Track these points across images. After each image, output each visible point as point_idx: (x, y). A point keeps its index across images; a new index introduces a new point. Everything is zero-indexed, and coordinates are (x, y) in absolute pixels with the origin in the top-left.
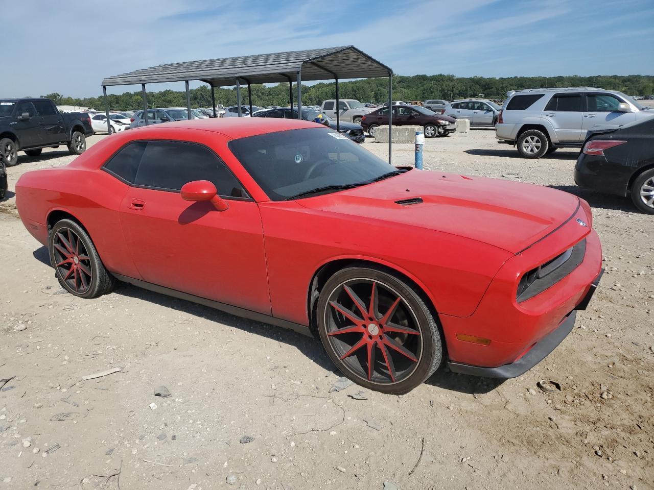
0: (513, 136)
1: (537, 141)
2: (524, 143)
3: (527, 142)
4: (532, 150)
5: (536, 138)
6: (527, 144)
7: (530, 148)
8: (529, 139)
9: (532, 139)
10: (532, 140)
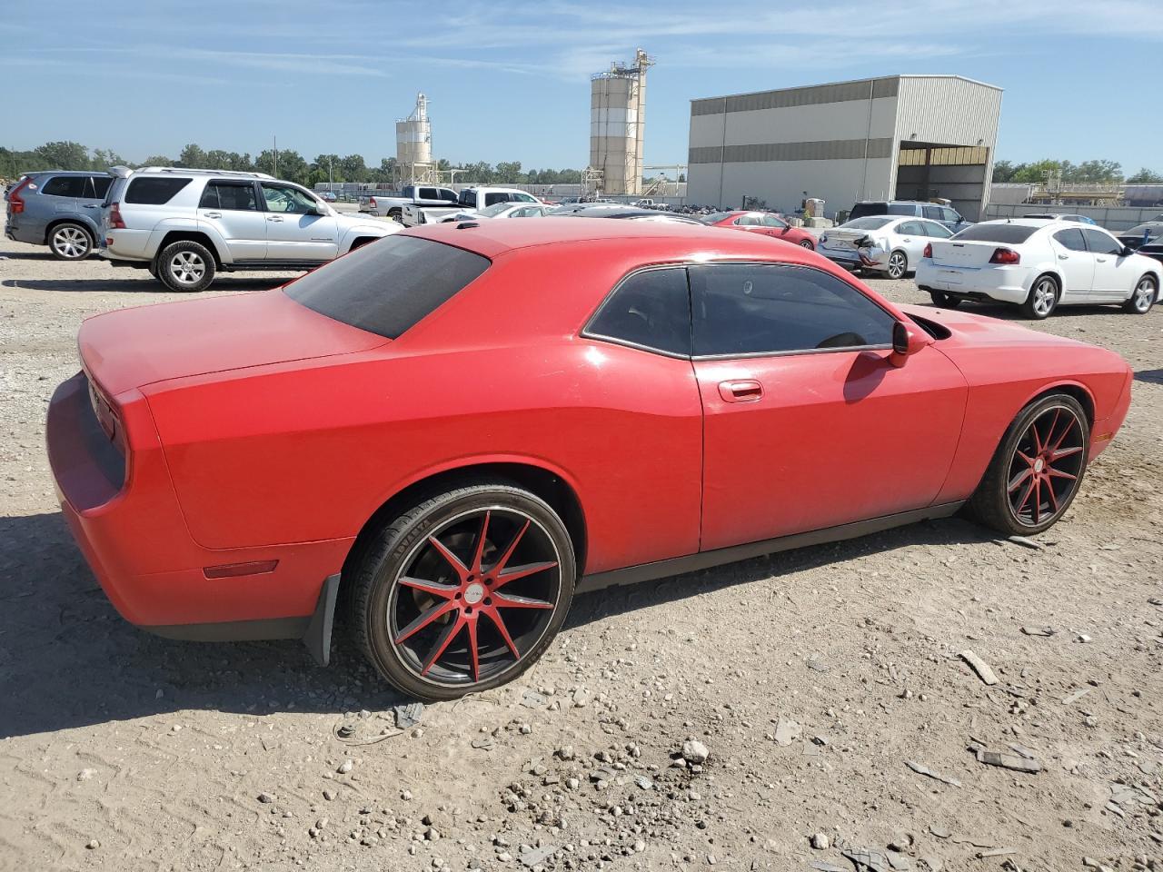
0: (151, 253)
1: (197, 261)
2: (172, 265)
3: (177, 262)
4: (189, 278)
5: (194, 256)
6: (178, 267)
7: (184, 275)
8: (180, 256)
9: (187, 257)
10: (187, 260)
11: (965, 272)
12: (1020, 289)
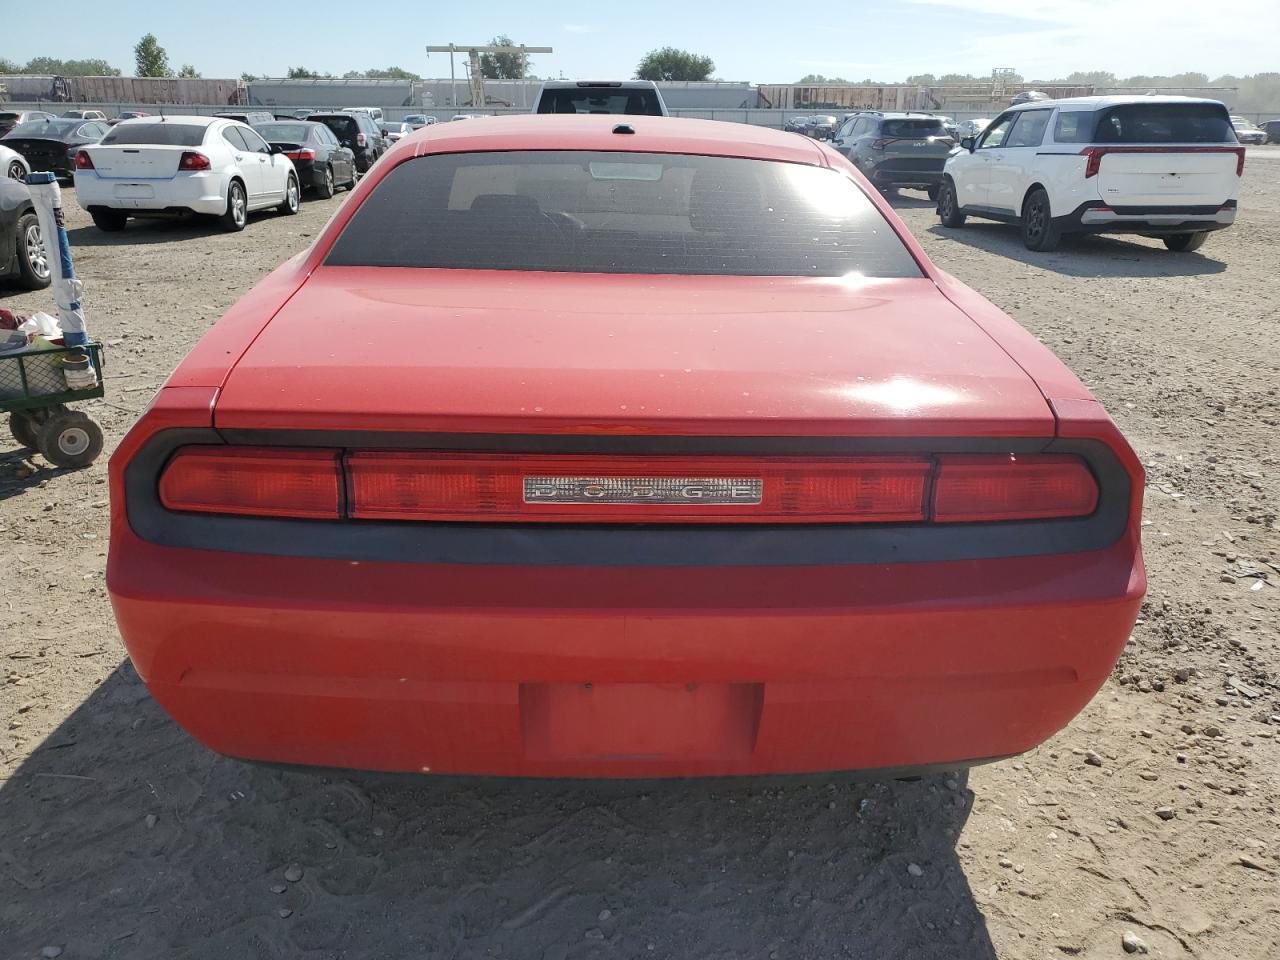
11: (153, 183)
12: (218, 198)
